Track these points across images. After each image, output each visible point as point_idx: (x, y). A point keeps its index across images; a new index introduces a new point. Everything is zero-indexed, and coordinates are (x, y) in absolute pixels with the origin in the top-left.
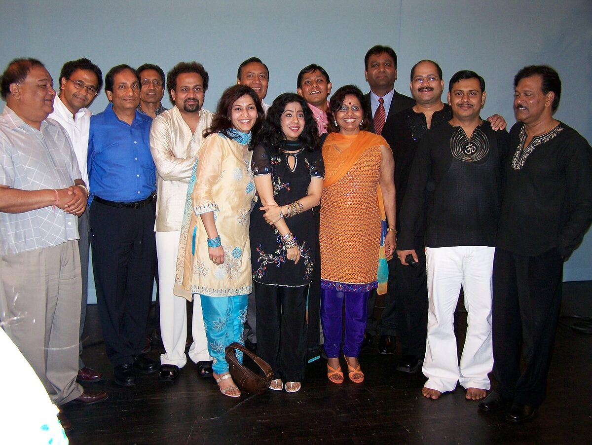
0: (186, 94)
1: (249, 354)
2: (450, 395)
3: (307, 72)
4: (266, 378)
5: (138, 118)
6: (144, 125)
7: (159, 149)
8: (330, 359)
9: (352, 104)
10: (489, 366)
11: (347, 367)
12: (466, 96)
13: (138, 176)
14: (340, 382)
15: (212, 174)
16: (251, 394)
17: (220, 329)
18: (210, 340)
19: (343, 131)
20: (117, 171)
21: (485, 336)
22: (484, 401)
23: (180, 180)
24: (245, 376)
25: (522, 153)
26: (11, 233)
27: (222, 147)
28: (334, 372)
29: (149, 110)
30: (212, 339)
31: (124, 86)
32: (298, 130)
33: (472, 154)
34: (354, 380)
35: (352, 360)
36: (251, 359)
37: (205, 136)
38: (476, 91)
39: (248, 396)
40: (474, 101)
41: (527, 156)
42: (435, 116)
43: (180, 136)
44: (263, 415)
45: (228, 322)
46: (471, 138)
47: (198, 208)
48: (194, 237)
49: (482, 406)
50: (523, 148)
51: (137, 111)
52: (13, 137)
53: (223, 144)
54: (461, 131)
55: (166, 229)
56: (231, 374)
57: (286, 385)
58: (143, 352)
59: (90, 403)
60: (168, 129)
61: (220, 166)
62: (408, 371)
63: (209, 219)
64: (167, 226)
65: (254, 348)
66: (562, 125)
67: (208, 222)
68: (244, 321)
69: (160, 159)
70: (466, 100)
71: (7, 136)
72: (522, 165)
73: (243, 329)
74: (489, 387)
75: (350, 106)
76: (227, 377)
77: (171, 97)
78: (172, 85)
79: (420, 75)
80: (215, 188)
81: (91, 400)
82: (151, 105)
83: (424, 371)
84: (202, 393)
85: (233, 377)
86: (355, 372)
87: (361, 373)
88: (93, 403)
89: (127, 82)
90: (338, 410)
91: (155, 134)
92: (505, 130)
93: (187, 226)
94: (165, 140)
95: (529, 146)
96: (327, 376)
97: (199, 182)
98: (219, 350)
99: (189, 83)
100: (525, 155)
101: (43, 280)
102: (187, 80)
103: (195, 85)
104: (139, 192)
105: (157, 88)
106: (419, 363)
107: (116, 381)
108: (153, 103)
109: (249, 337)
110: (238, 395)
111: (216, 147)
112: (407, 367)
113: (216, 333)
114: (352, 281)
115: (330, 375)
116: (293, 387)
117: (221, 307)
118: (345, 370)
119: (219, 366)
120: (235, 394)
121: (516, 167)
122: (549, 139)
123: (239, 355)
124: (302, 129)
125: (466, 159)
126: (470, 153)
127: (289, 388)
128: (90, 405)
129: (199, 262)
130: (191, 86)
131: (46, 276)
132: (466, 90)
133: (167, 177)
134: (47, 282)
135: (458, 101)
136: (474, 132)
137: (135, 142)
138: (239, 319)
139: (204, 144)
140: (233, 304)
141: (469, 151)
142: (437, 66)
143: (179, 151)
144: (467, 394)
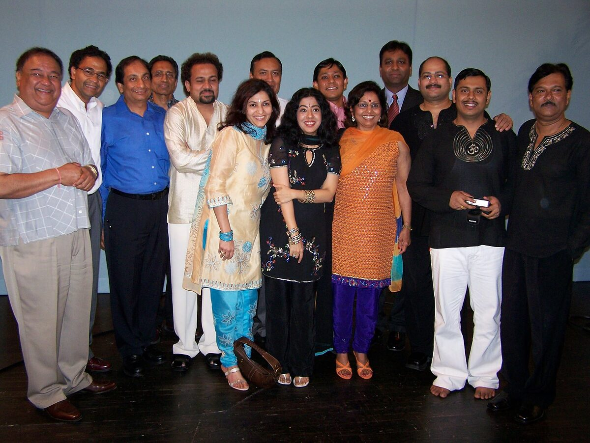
0: (202, 85)
1: (258, 349)
2: (459, 394)
3: (324, 67)
4: (274, 373)
5: (150, 109)
6: (157, 117)
7: (174, 141)
8: (338, 354)
9: (372, 101)
10: (498, 365)
11: (356, 362)
12: (472, 94)
13: (153, 167)
14: (348, 377)
15: (226, 167)
16: (260, 388)
17: (230, 323)
18: (219, 333)
19: (361, 128)
20: (132, 164)
21: (492, 335)
22: (492, 401)
23: (195, 172)
24: (254, 370)
25: (532, 153)
26: (22, 222)
27: (237, 139)
28: (343, 367)
29: (161, 101)
30: (222, 333)
31: (135, 78)
32: (314, 125)
33: (474, 154)
34: (363, 377)
35: (361, 357)
36: (260, 354)
37: (220, 129)
38: (482, 88)
39: (257, 390)
40: (479, 99)
41: (538, 157)
42: (442, 114)
43: (195, 127)
44: (271, 409)
45: (238, 316)
46: (474, 138)
47: (213, 201)
48: (205, 231)
49: (490, 406)
50: (533, 148)
51: (149, 103)
52: (21, 125)
53: (238, 137)
54: (464, 130)
55: (178, 221)
56: (239, 367)
57: (294, 380)
58: (152, 343)
59: (99, 393)
60: (183, 120)
61: (234, 160)
62: (417, 368)
63: (222, 212)
64: (180, 219)
65: (263, 341)
66: (573, 125)
67: (221, 216)
68: (254, 315)
69: (176, 151)
70: (471, 97)
71: (15, 125)
72: (533, 165)
73: (252, 323)
74: (497, 386)
75: (369, 103)
76: (235, 370)
77: (185, 89)
78: (187, 76)
79: (428, 71)
80: (229, 181)
81: (100, 390)
82: (163, 97)
83: (432, 369)
84: (210, 385)
85: (241, 371)
86: (364, 368)
87: (370, 369)
88: (101, 392)
89: (138, 74)
90: (346, 406)
91: (171, 126)
92: (511, 130)
93: (197, 219)
94: (180, 131)
95: (539, 146)
96: (336, 372)
97: (213, 175)
98: (227, 344)
99: (204, 74)
100: (536, 155)
101: (55, 270)
102: (202, 71)
103: (210, 75)
104: (155, 184)
105: (169, 81)
106: (428, 361)
107: (125, 372)
108: (165, 95)
109: (259, 331)
110: (246, 389)
111: (230, 139)
112: (416, 364)
113: (225, 327)
114: (365, 277)
115: (338, 370)
116: (302, 382)
117: (231, 301)
118: (354, 366)
119: (227, 359)
120: (243, 387)
121: (526, 167)
122: (561, 139)
123: (248, 350)
124: (318, 124)
125: (468, 159)
126: (473, 153)
127: (297, 382)
128: (98, 394)
129: (210, 255)
130: (207, 77)
131: (58, 267)
132: (472, 87)
133: (183, 169)
134: (59, 272)
135: (463, 98)
136: (477, 132)
137: (148, 134)
138: (248, 314)
139: (219, 137)
140: (243, 298)
141: (472, 152)
142: (446, 63)
143: (193, 142)
144: (476, 393)
